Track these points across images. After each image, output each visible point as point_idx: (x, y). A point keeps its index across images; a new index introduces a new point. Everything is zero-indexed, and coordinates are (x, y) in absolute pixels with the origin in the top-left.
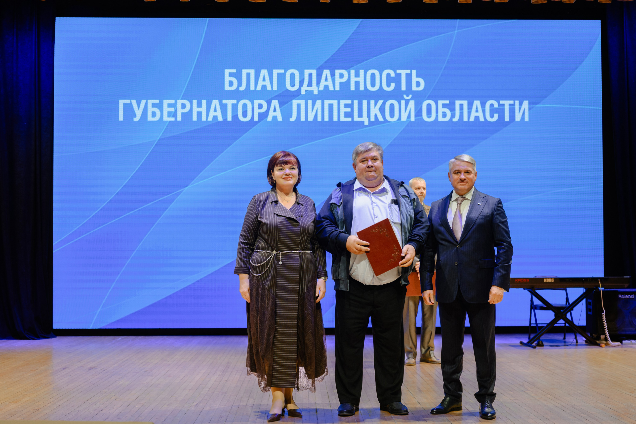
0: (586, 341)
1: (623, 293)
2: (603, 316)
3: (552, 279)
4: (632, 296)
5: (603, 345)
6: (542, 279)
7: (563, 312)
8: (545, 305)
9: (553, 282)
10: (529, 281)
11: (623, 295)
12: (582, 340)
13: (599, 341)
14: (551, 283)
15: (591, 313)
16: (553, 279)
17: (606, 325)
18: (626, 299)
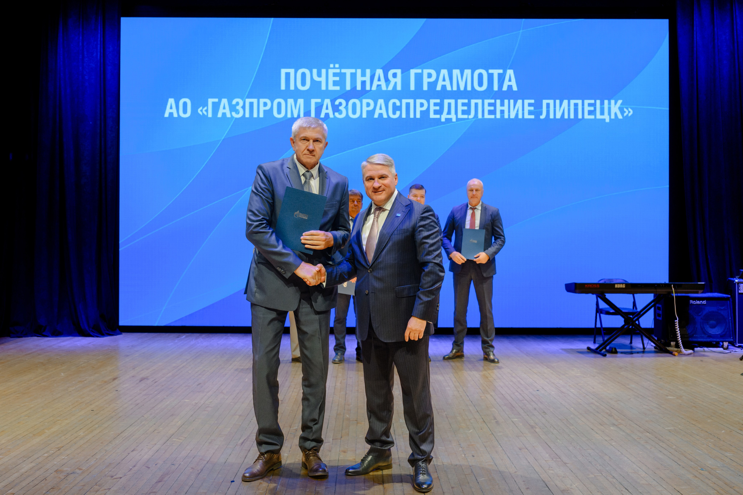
0: (655, 348)
1: (694, 299)
2: (676, 323)
4: (704, 302)
5: (676, 354)
6: (614, 284)
7: (633, 318)
8: (614, 309)
10: (599, 286)
11: (694, 301)
12: (650, 345)
13: (669, 348)
15: (660, 319)
16: (624, 285)
17: (678, 332)
18: (697, 304)
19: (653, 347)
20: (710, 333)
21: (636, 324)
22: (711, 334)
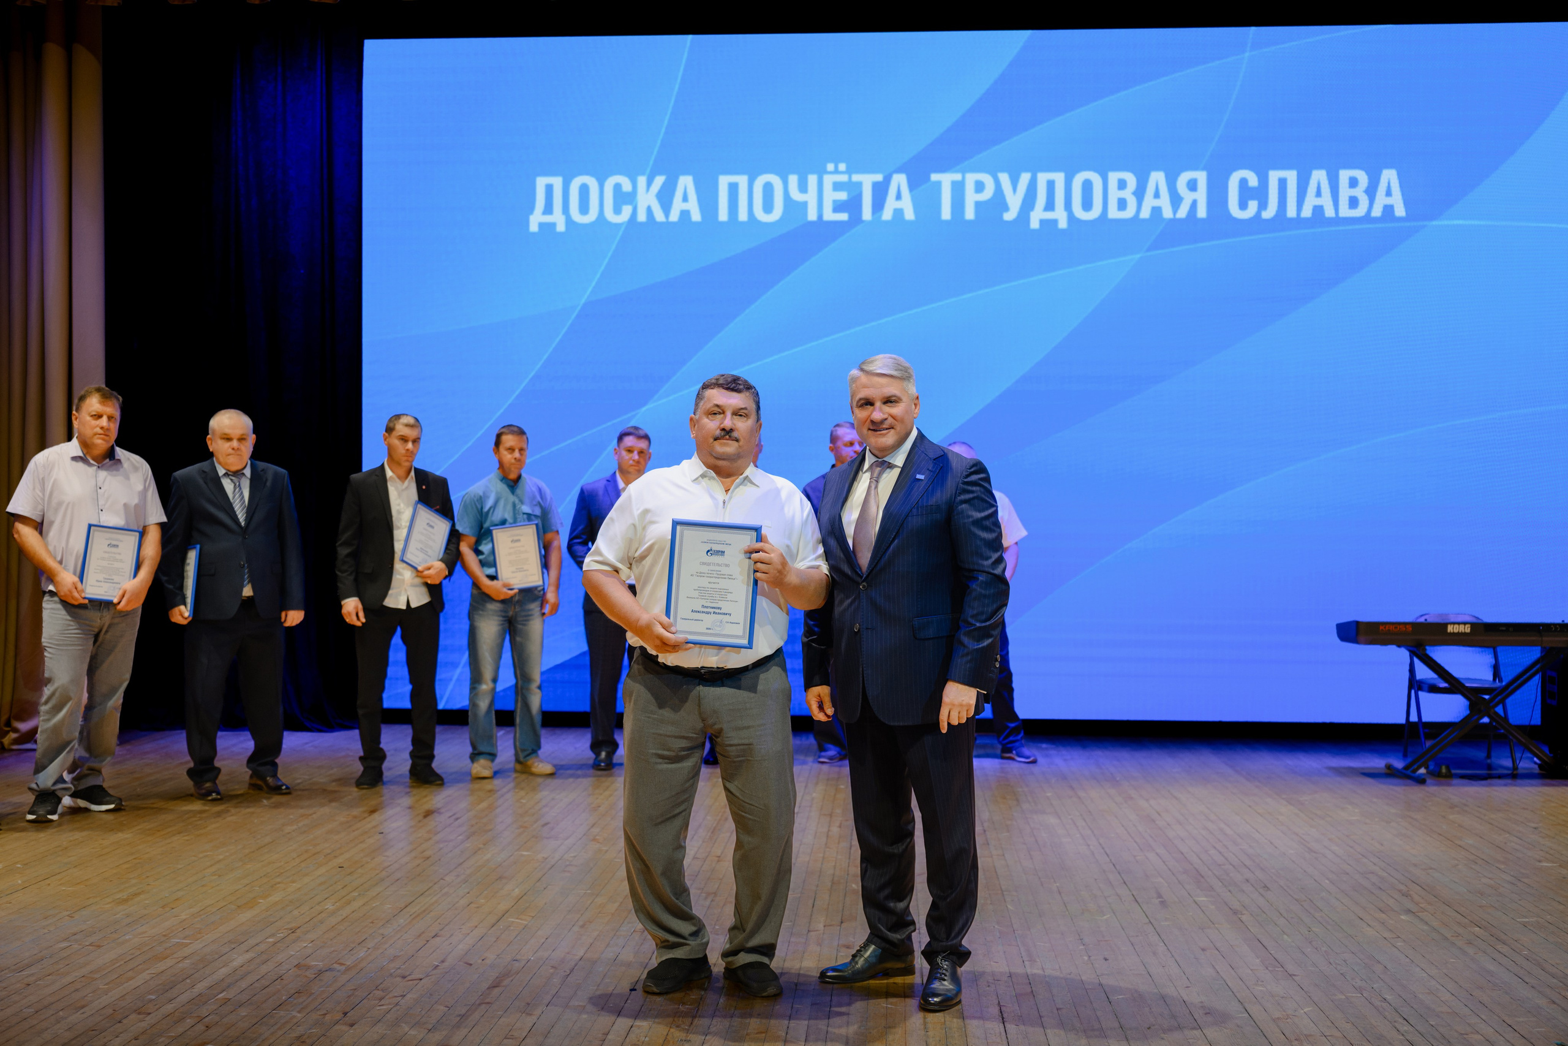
0: (1540, 766)
3: (1467, 626)
6: (1445, 625)
7: (1491, 700)
8: (1446, 681)
9: (1468, 633)
10: (1411, 629)
12: (1528, 763)
14: (1465, 634)
15: (1554, 703)
16: (1469, 625)
19: (1536, 766)
21: (1496, 714)
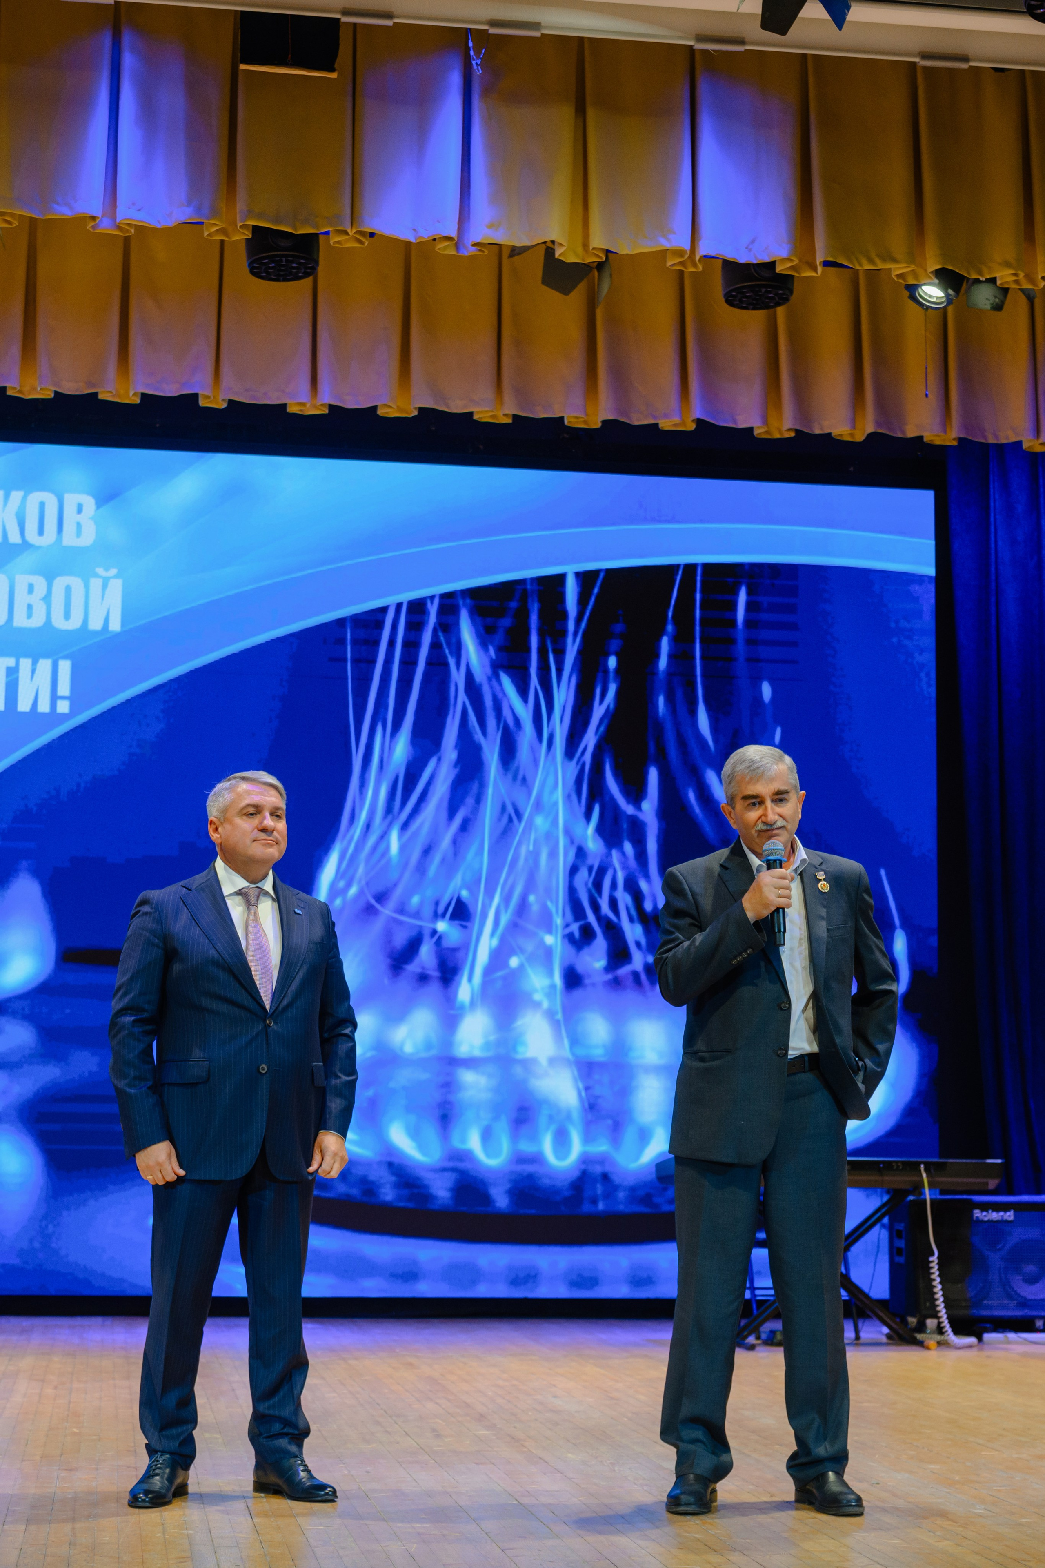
1: (985, 1207)
2: (932, 1265)
4: (1010, 1215)
5: (933, 1344)
11: (985, 1211)
13: (922, 1335)
15: (901, 1260)
17: (938, 1288)
18: (993, 1221)
19: (885, 1335)
20: (1022, 1297)
22: (1025, 1298)
